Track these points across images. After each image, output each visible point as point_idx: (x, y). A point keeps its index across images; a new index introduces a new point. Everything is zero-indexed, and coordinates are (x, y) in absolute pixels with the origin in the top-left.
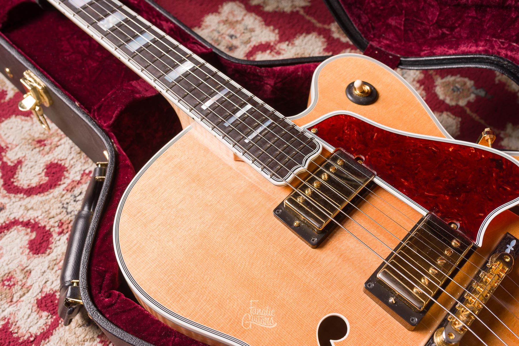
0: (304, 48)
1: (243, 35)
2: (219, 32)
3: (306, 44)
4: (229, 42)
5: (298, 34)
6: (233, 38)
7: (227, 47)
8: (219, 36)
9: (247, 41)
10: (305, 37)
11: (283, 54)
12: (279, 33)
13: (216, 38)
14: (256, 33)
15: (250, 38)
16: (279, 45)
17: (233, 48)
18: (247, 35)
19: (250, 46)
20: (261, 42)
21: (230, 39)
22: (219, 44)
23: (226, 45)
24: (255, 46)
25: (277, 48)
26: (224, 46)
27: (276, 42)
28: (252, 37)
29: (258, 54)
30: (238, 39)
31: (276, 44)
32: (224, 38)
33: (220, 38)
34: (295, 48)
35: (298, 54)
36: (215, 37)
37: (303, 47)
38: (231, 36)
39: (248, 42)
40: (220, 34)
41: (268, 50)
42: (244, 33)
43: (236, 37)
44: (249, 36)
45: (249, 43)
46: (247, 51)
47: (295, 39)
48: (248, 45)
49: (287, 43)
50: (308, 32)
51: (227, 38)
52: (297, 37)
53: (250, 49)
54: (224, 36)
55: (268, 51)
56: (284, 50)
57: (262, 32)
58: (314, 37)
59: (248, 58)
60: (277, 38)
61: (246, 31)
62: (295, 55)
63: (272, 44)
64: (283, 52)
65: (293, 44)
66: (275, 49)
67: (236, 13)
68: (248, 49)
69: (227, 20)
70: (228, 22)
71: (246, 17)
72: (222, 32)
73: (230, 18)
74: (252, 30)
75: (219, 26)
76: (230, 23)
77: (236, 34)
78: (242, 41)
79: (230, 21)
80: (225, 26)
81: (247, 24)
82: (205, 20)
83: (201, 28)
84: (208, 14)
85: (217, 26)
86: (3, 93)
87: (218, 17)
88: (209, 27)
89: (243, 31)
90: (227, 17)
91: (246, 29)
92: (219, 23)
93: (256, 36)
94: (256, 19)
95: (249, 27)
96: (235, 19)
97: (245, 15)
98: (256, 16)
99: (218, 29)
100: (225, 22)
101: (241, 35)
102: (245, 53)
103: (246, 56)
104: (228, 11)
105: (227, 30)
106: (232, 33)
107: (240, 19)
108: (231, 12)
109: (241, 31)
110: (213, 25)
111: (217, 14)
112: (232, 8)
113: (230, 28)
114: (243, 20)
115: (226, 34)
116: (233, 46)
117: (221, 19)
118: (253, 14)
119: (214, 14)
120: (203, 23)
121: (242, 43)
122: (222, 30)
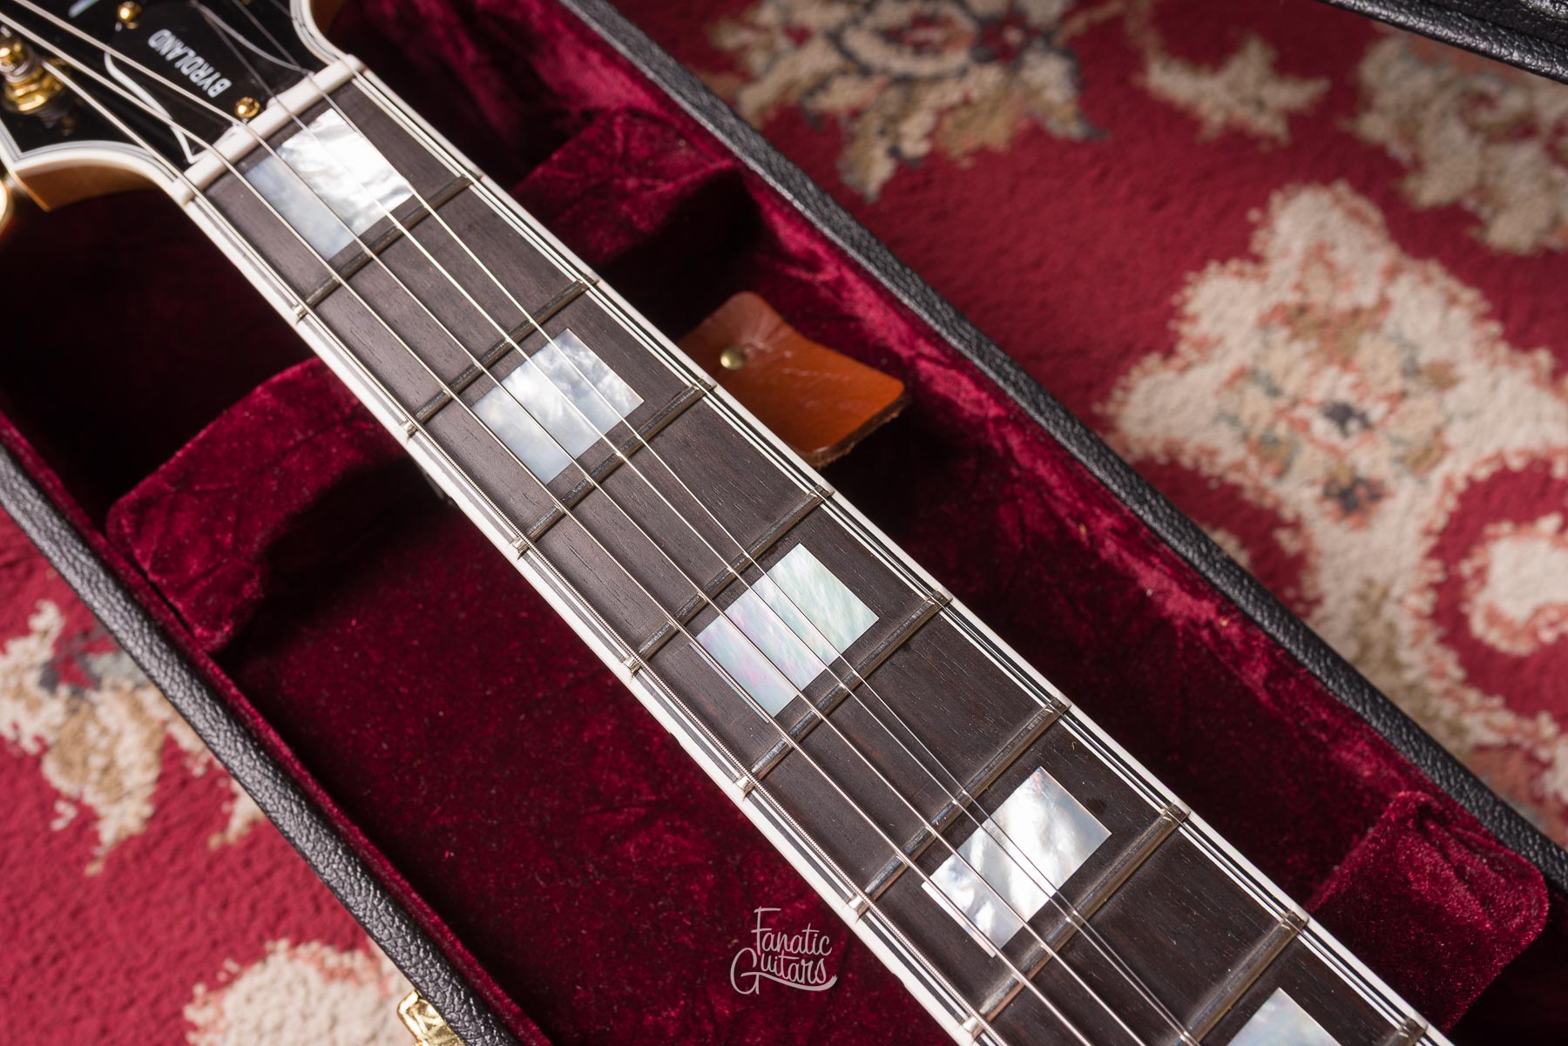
1: (1404, 408)
2: (1274, 392)
4: (1332, 450)
6: (1353, 425)
7: (1327, 495)
8: (1280, 413)
9: (1428, 451)
13: (1258, 431)
14: (1465, 389)
15: (1438, 432)
17: (1361, 492)
18: (1423, 411)
19: (1448, 483)
20: (1499, 456)
21: (1335, 437)
22: (1281, 474)
23: (1319, 473)
24: (1472, 483)
26: (1312, 483)
28: (1449, 420)
29: (1496, 538)
30: (1379, 435)
32: (1305, 426)
33: (1282, 430)
36: (1255, 418)
38: (1341, 414)
39: (1435, 454)
40: (1282, 402)
41: (1546, 512)
42: (1403, 395)
43: (1367, 425)
44: (1437, 419)
45: (1438, 461)
46: (1440, 522)
48: (1437, 477)
51: (1322, 427)
53: (1451, 503)
54: (1302, 412)
55: (1550, 523)
57: (1494, 387)
59: (1446, 569)
61: (1411, 386)
67: (1342, 256)
68: (1440, 504)
69: (1303, 309)
70: (1309, 318)
71: (1402, 290)
72: (1291, 386)
73: (1319, 293)
74: (1442, 378)
75: (1267, 345)
76: (1323, 324)
77: (1361, 399)
78: (1400, 451)
79: (1319, 313)
80: (1298, 348)
81: (1409, 333)
82: (1191, 309)
83: (1177, 362)
84: (1200, 266)
85: (1255, 345)
86: (213, 783)
87: (1253, 288)
88: (1218, 352)
89: (1396, 384)
90: (1299, 287)
91: (1411, 370)
92: (1264, 323)
93: (1468, 416)
94: (1452, 301)
95: (1424, 358)
96: (1343, 302)
97: (1392, 273)
98: (1454, 285)
99: (1264, 368)
100: (1295, 318)
101: (1391, 412)
102: (1427, 532)
103: (1435, 553)
104: (1298, 247)
105: (1315, 373)
106: (1344, 394)
107: (1366, 296)
108: (1319, 254)
109: (1386, 381)
110: (1233, 340)
111: (1249, 268)
112: (1321, 226)
113: (1329, 361)
114: (1384, 304)
115: (1309, 403)
116: (1357, 481)
117: (1273, 299)
118: (1434, 268)
119: (1234, 265)
120: (1185, 329)
121: (1401, 460)
122: (1288, 372)
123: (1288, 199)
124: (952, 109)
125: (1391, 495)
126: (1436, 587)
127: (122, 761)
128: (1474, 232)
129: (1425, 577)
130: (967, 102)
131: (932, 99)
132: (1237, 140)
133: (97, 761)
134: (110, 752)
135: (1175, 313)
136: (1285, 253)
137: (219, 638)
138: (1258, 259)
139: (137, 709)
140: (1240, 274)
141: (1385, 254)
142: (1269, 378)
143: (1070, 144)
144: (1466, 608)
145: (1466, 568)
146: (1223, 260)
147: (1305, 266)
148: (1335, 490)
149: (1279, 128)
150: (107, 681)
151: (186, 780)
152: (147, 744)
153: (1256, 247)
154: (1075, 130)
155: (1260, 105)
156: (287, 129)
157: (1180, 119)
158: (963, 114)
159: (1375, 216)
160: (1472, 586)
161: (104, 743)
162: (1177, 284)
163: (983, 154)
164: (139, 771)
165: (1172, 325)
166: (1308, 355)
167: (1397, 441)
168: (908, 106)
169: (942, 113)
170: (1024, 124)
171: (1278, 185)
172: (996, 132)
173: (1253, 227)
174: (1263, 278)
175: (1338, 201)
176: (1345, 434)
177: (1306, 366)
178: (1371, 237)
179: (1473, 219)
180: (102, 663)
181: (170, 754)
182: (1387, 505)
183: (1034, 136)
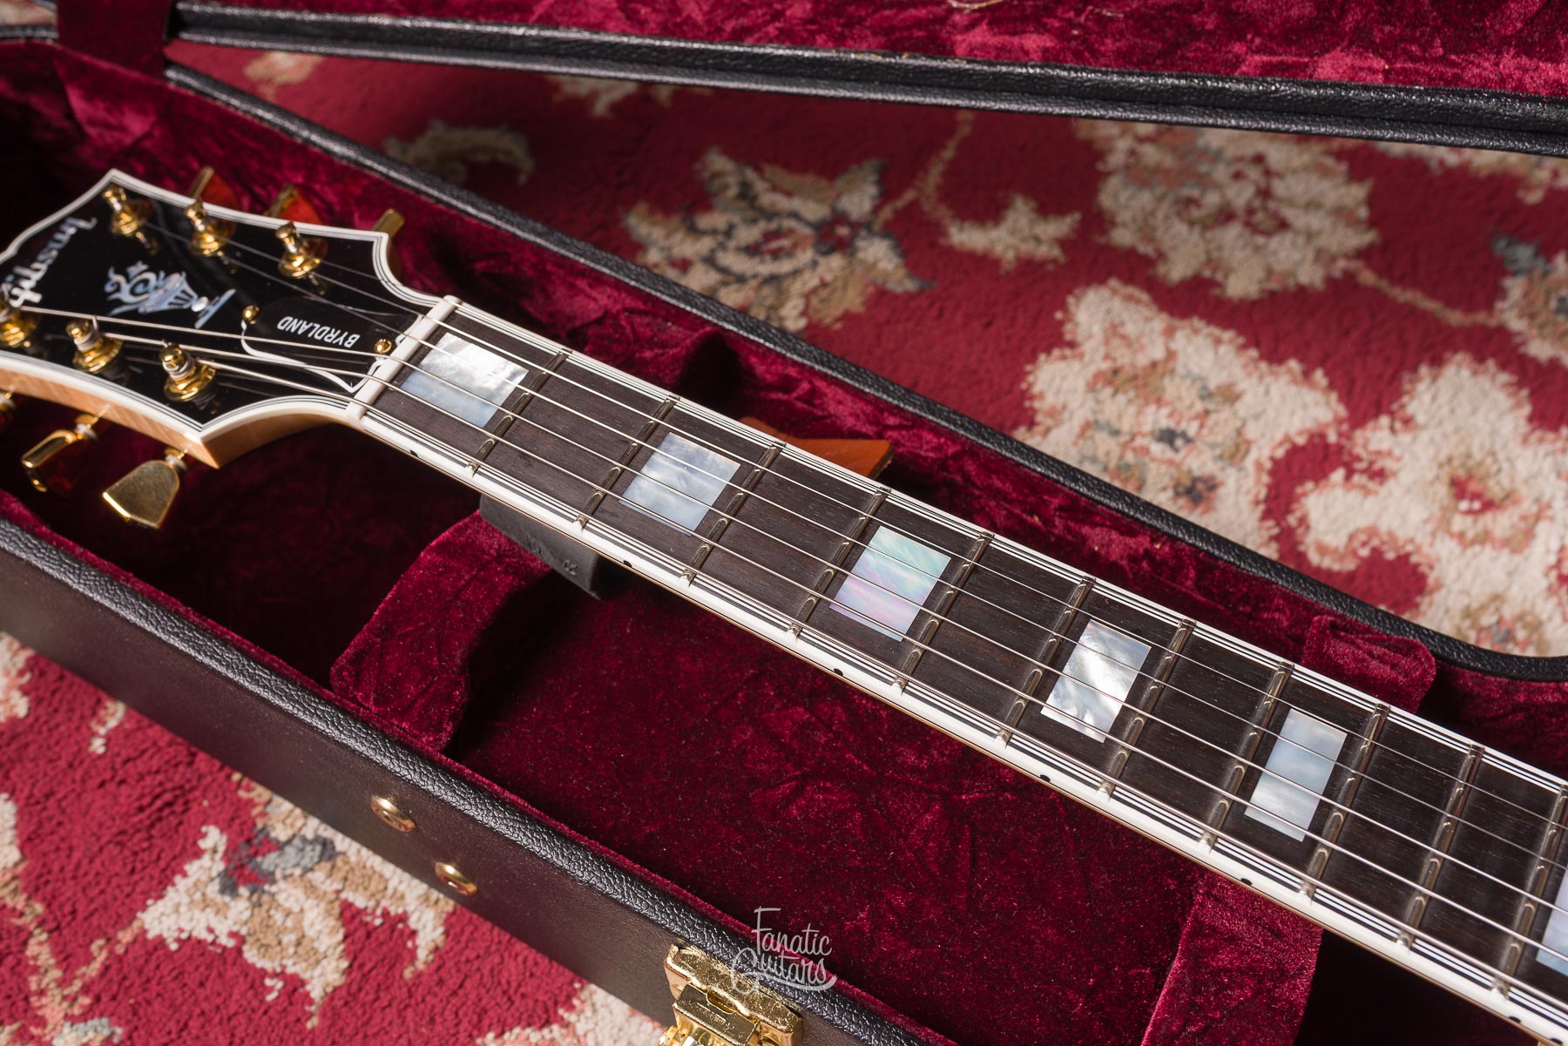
0: (1457, 431)
1: (1211, 421)
2: (1116, 433)
3: (1452, 411)
4: (1171, 462)
5: (1406, 376)
6: (1179, 442)
7: (1177, 495)
8: (1125, 446)
9: (1237, 446)
10: (1434, 379)
11: (1394, 474)
12: (1332, 386)
13: (1113, 462)
14: (1248, 399)
15: (1239, 432)
16: (1359, 435)
17: (1200, 486)
18: (1224, 423)
19: (1259, 466)
20: (1287, 438)
21: (1169, 454)
22: (1141, 483)
23: (1166, 481)
24: (1275, 461)
25: (1359, 450)
26: (1164, 489)
27: (1345, 427)
28: (1244, 424)
29: (1305, 494)
30: (1199, 444)
31: (1347, 436)
32: (1145, 451)
33: (1130, 457)
34: (1424, 436)
35: (1450, 460)
36: (1108, 454)
37: (1449, 427)
38: (1168, 437)
39: (1243, 448)
40: (1123, 439)
41: (1333, 468)
42: (1207, 413)
43: (1188, 440)
44: (1236, 424)
45: (1247, 452)
46: (1263, 493)
47: (1405, 399)
48: (1249, 463)
49: (1384, 420)
50: (1437, 362)
51: (1157, 449)
52: (1407, 387)
53: (1266, 479)
54: (1139, 442)
55: (1338, 475)
56: (1389, 453)
57: (1267, 392)
58: (1465, 373)
59: (1278, 524)
60: (1342, 411)
61: (1211, 406)
62: (1441, 466)
63: (1332, 438)
64: (1388, 464)
65: (1408, 421)
66: (1358, 459)
67: (1130, 329)
68: (1258, 481)
69: (1116, 372)
70: (1122, 376)
71: (1180, 341)
72: (1126, 425)
73: (1124, 358)
74: (1230, 395)
75: (1098, 401)
76: (1135, 378)
77: (1178, 423)
78: (1218, 451)
79: (1128, 371)
80: (1121, 398)
81: (1195, 370)
82: (1036, 390)
83: (1038, 429)
84: (1033, 359)
85: (1091, 403)
86: (393, 929)
87: (1076, 365)
88: (1066, 415)
89: (1199, 406)
90: (1107, 357)
91: (1206, 395)
92: (1092, 387)
93: (1257, 417)
94: (1218, 342)
95: (1212, 385)
96: (1142, 360)
97: (1169, 333)
98: (1216, 331)
99: (1102, 418)
100: (1112, 378)
101: (1202, 426)
102: (1257, 503)
103: (1266, 515)
104: (1097, 329)
105: (1139, 413)
106: (1165, 423)
107: (1158, 353)
108: (1114, 331)
109: (1191, 406)
110: (1074, 404)
111: (1068, 352)
112: (1108, 312)
113: (1147, 404)
114: (1171, 355)
115: (1144, 435)
116: (1195, 480)
117: (1093, 369)
118: (1197, 323)
119: (1056, 352)
120: (1037, 404)
121: (1221, 457)
122: (1120, 417)
123: (1079, 299)
124: (814, 291)
125: (1222, 484)
126: (1276, 538)
127: (311, 933)
128: (1217, 292)
129: (1266, 534)
130: (824, 284)
131: (797, 287)
132: (1029, 267)
133: (290, 939)
134: (298, 927)
135: (1026, 395)
136: (1090, 336)
137: (445, 738)
138: (1072, 345)
139: (311, 889)
140: (1063, 358)
141: (1160, 321)
142: (1108, 424)
143: (909, 297)
144: (1302, 548)
145: (1292, 520)
146: (1048, 351)
147: (1107, 342)
148: (1181, 489)
149: (1056, 252)
150: (278, 874)
151: (370, 932)
152: (328, 913)
153: (1068, 337)
154: (911, 285)
155: (1037, 240)
156: (419, 354)
157: (983, 262)
158: (824, 293)
159: (1145, 297)
160: (1300, 531)
161: (289, 923)
162: (1022, 375)
163: (847, 317)
164: (326, 935)
165: (1027, 404)
166: (1130, 401)
167: (1213, 446)
168: (782, 297)
169: (807, 296)
170: (871, 290)
171: (1070, 292)
172: (853, 300)
173: (1061, 323)
174: (1081, 356)
175: (1114, 292)
176: (1177, 450)
177: (1132, 410)
178: (1147, 313)
179: (1212, 283)
180: (268, 861)
181: (349, 916)
182: (1222, 491)
183: (880, 296)
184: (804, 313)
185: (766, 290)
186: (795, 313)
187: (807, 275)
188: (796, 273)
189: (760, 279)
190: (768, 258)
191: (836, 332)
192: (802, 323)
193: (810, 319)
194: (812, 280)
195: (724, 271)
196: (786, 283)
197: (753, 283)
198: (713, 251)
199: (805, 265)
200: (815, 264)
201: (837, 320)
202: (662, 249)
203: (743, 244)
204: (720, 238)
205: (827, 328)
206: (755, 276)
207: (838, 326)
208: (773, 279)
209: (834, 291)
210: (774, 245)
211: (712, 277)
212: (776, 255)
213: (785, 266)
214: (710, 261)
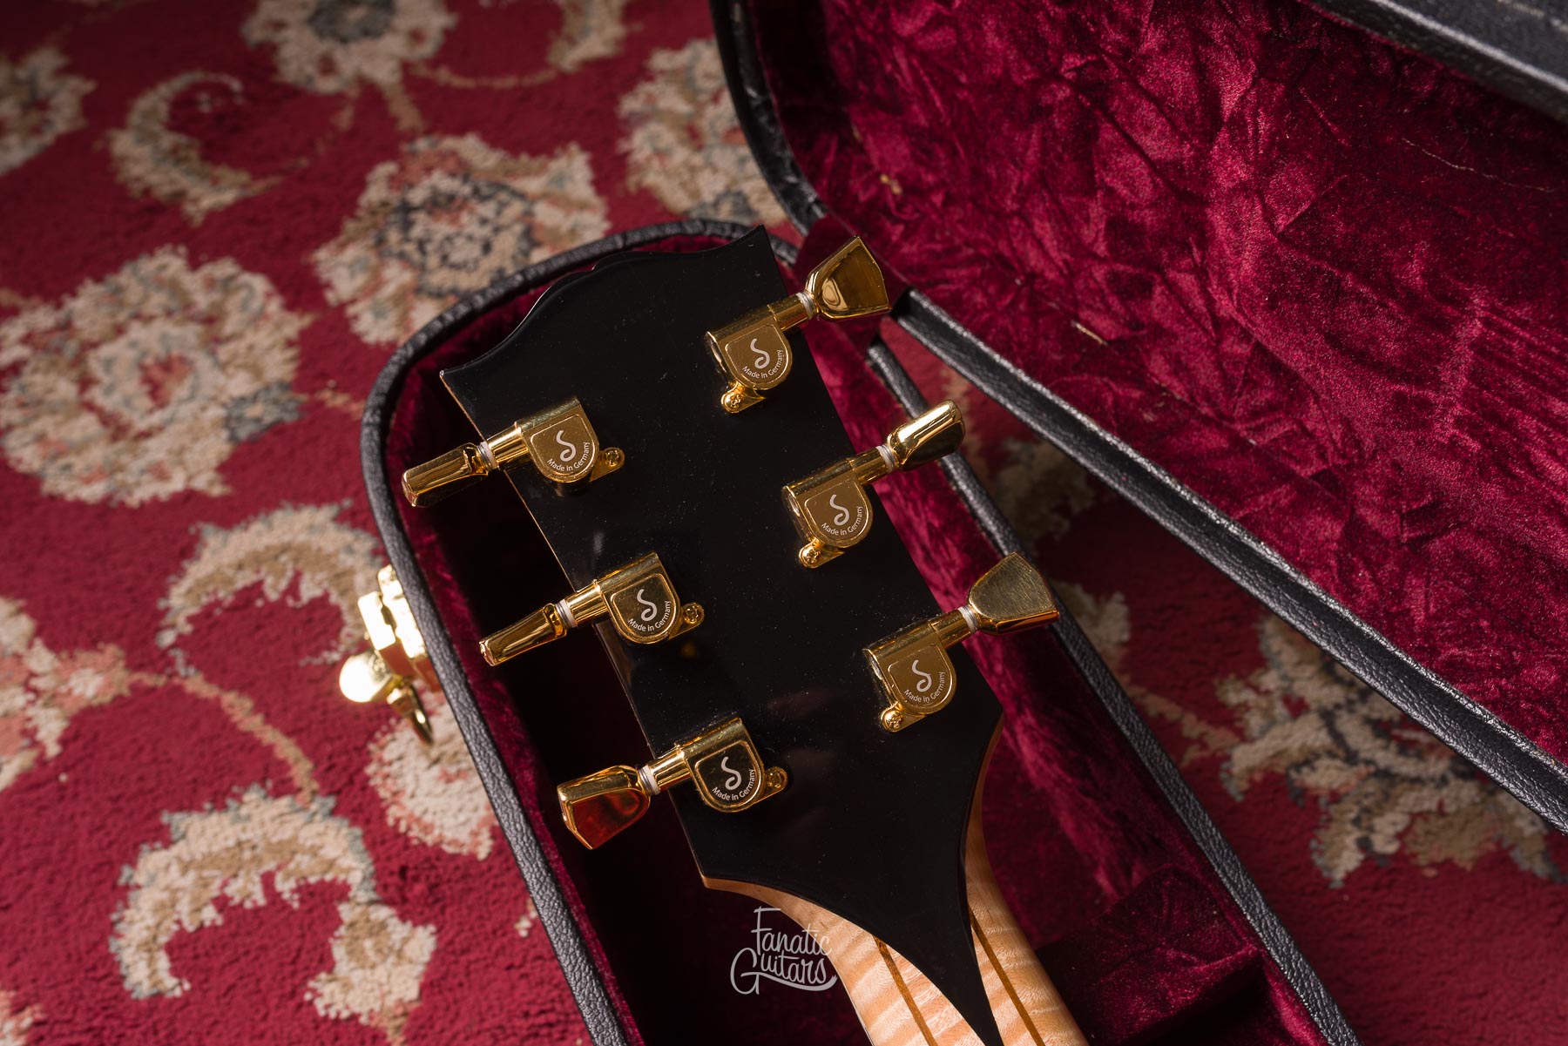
184: (1400, 836)
185: (1372, 787)
186: (1391, 831)
187: (1425, 792)
188: (1417, 781)
189: (1372, 769)
190: (1393, 746)
191: (1425, 878)
192: (1392, 848)
193: (1403, 846)
194: (1427, 799)
195: (1338, 737)
196: (1399, 789)
197: (1362, 769)
198: (1338, 706)
199: (1432, 780)
200: (1443, 781)
201: (1433, 865)
202: (1284, 677)
203: (1375, 715)
204: (1354, 696)
205: (1418, 868)
206: (1368, 762)
207: (1431, 873)
208: (1385, 775)
209: (1451, 825)
210: (1409, 734)
211: (1321, 739)
212: (1405, 747)
213: (1407, 767)
214: (1328, 717)
